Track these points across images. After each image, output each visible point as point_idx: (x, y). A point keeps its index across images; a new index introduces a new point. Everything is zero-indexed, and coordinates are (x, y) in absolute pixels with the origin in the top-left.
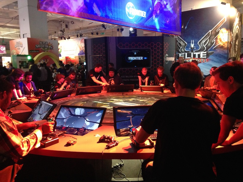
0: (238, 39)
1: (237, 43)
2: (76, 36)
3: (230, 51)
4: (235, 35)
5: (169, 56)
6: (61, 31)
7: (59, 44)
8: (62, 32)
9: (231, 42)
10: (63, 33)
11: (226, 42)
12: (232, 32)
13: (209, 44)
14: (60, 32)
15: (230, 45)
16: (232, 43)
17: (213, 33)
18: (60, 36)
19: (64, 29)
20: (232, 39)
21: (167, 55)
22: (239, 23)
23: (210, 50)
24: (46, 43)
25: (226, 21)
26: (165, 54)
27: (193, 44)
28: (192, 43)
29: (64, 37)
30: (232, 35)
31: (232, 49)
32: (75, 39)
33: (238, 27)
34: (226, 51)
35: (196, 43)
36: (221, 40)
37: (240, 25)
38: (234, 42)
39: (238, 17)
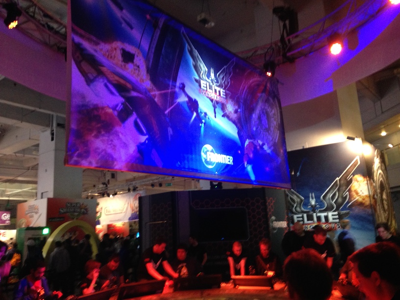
0: (385, 190)
1: (384, 197)
2: (126, 190)
3: (375, 210)
4: (378, 184)
5: (278, 220)
6: (104, 184)
7: (98, 204)
8: (105, 186)
9: (374, 195)
10: (107, 186)
11: (366, 196)
12: (374, 181)
13: (340, 200)
14: (101, 186)
15: (374, 200)
16: (376, 196)
17: (342, 182)
18: (101, 192)
19: (109, 181)
20: (375, 191)
21: (273, 218)
22: (381, 166)
23: (343, 209)
24: (77, 203)
25: (359, 163)
26: (271, 217)
27: (315, 199)
28: (312, 198)
29: (108, 192)
30: (374, 184)
31: (378, 207)
32: (124, 195)
33: (380, 171)
34: (370, 211)
35: (317, 198)
36: (357, 193)
37: (383, 168)
38: (379, 195)
39: (378, 157)
